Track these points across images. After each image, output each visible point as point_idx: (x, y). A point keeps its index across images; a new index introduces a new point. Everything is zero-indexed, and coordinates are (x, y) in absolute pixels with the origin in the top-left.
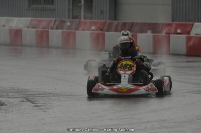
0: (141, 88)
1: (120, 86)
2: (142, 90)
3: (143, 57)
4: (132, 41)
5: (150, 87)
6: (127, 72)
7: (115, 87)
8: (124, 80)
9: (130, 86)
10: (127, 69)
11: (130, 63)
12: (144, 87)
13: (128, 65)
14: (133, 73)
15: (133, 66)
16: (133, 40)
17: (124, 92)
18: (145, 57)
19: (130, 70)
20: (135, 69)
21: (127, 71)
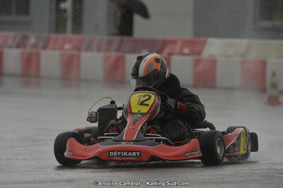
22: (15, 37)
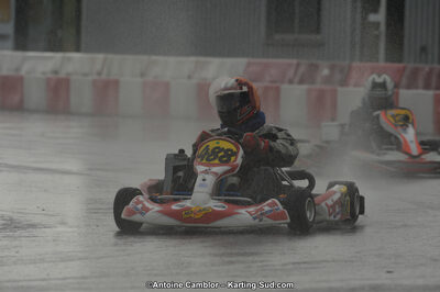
0: (243, 211)
1: (188, 203)
2: (245, 216)
3: (274, 131)
4: (245, 89)
5: (267, 208)
6: (215, 169)
7: (174, 207)
8: (201, 190)
9: (215, 205)
10: (217, 161)
11: (226, 145)
12: (251, 209)
13: (222, 150)
14: (232, 170)
15: (235, 154)
16: (250, 88)
17: (196, 221)
18: (280, 130)
19: (223, 163)
20: (239, 161)
21: (215, 165)
22: (298, 65)
